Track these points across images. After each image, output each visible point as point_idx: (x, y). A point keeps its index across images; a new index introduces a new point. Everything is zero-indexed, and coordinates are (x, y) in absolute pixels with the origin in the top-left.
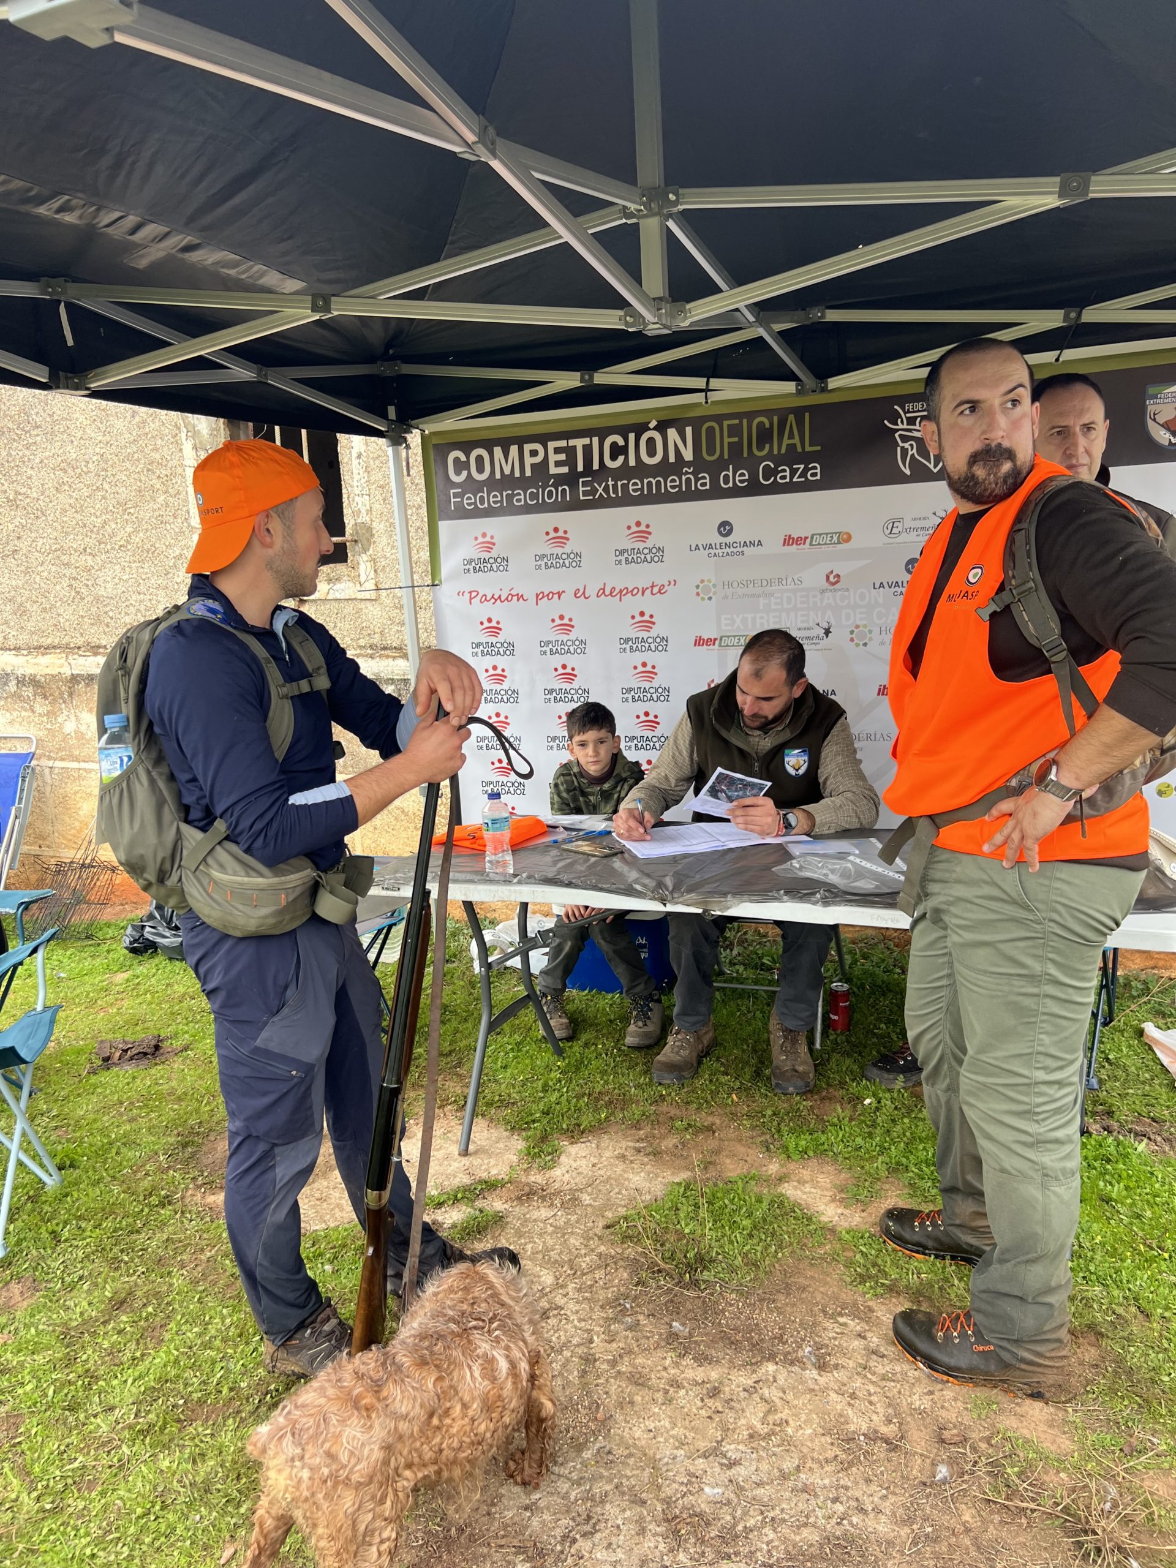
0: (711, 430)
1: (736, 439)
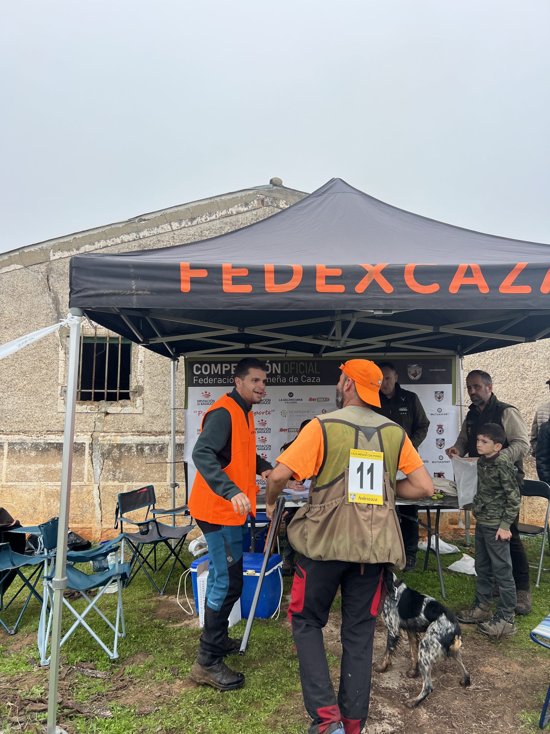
0: (286, 365)
1: (294, 368)
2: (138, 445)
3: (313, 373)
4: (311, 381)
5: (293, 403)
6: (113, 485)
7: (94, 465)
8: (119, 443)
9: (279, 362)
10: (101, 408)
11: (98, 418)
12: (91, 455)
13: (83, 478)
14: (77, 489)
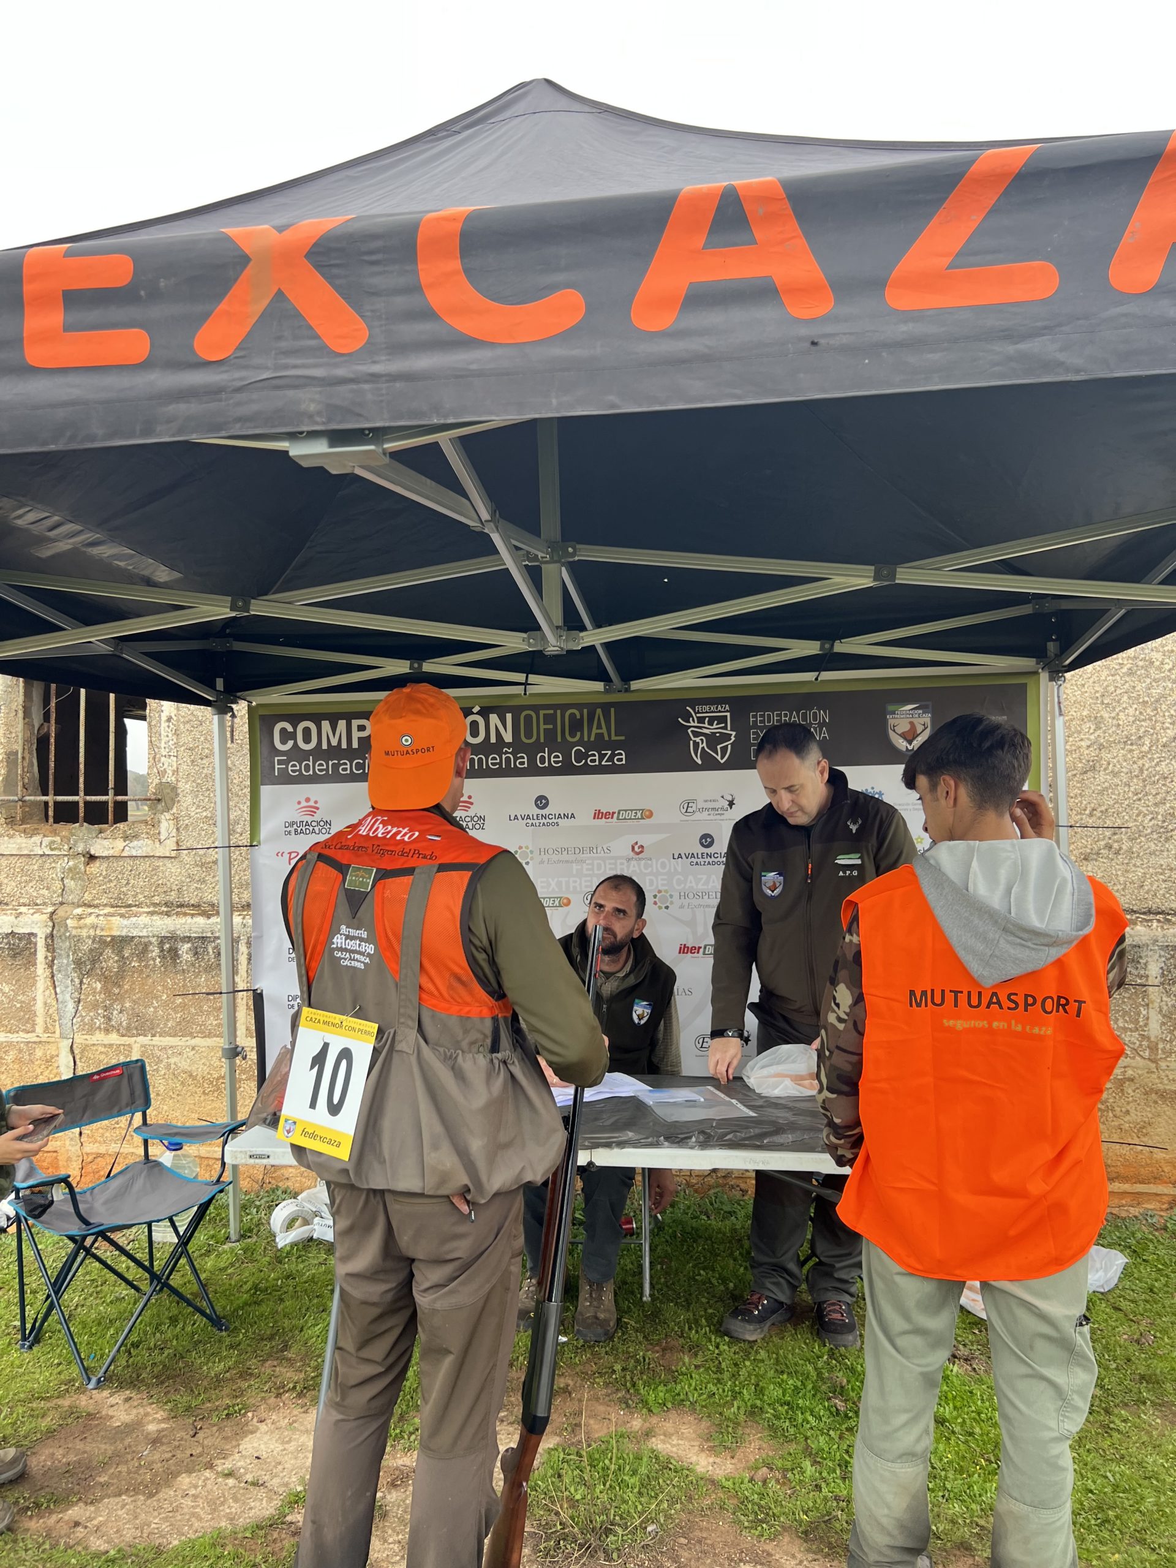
0: (528, 718)
1: (551, 726)
2: (162, 940)
3: (607, 738)
4: (600, 762)
5: (548, 824)
6: (106, 1042)
7: (58, 990)
8: (116, 933)
9: (510, 709)
10: (76, 842)
11: (70, 869)
12: (51, 965)
13: (34, 1025)
14: (20, 1051)
